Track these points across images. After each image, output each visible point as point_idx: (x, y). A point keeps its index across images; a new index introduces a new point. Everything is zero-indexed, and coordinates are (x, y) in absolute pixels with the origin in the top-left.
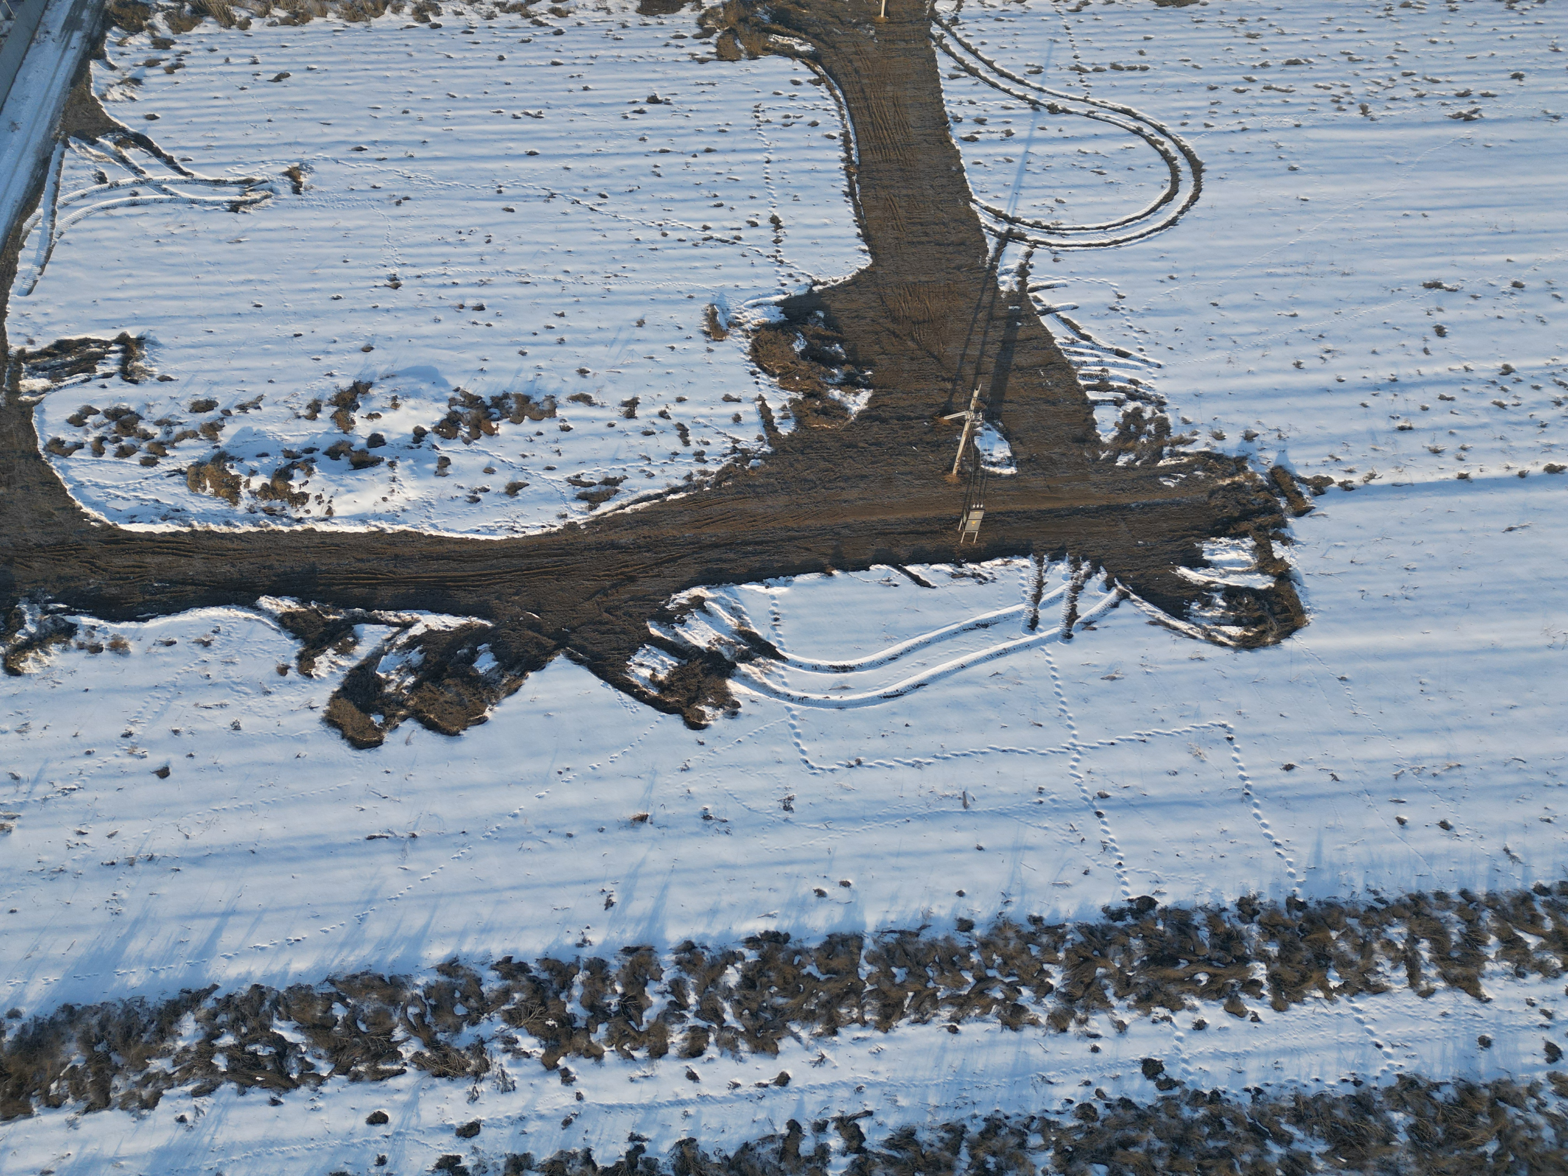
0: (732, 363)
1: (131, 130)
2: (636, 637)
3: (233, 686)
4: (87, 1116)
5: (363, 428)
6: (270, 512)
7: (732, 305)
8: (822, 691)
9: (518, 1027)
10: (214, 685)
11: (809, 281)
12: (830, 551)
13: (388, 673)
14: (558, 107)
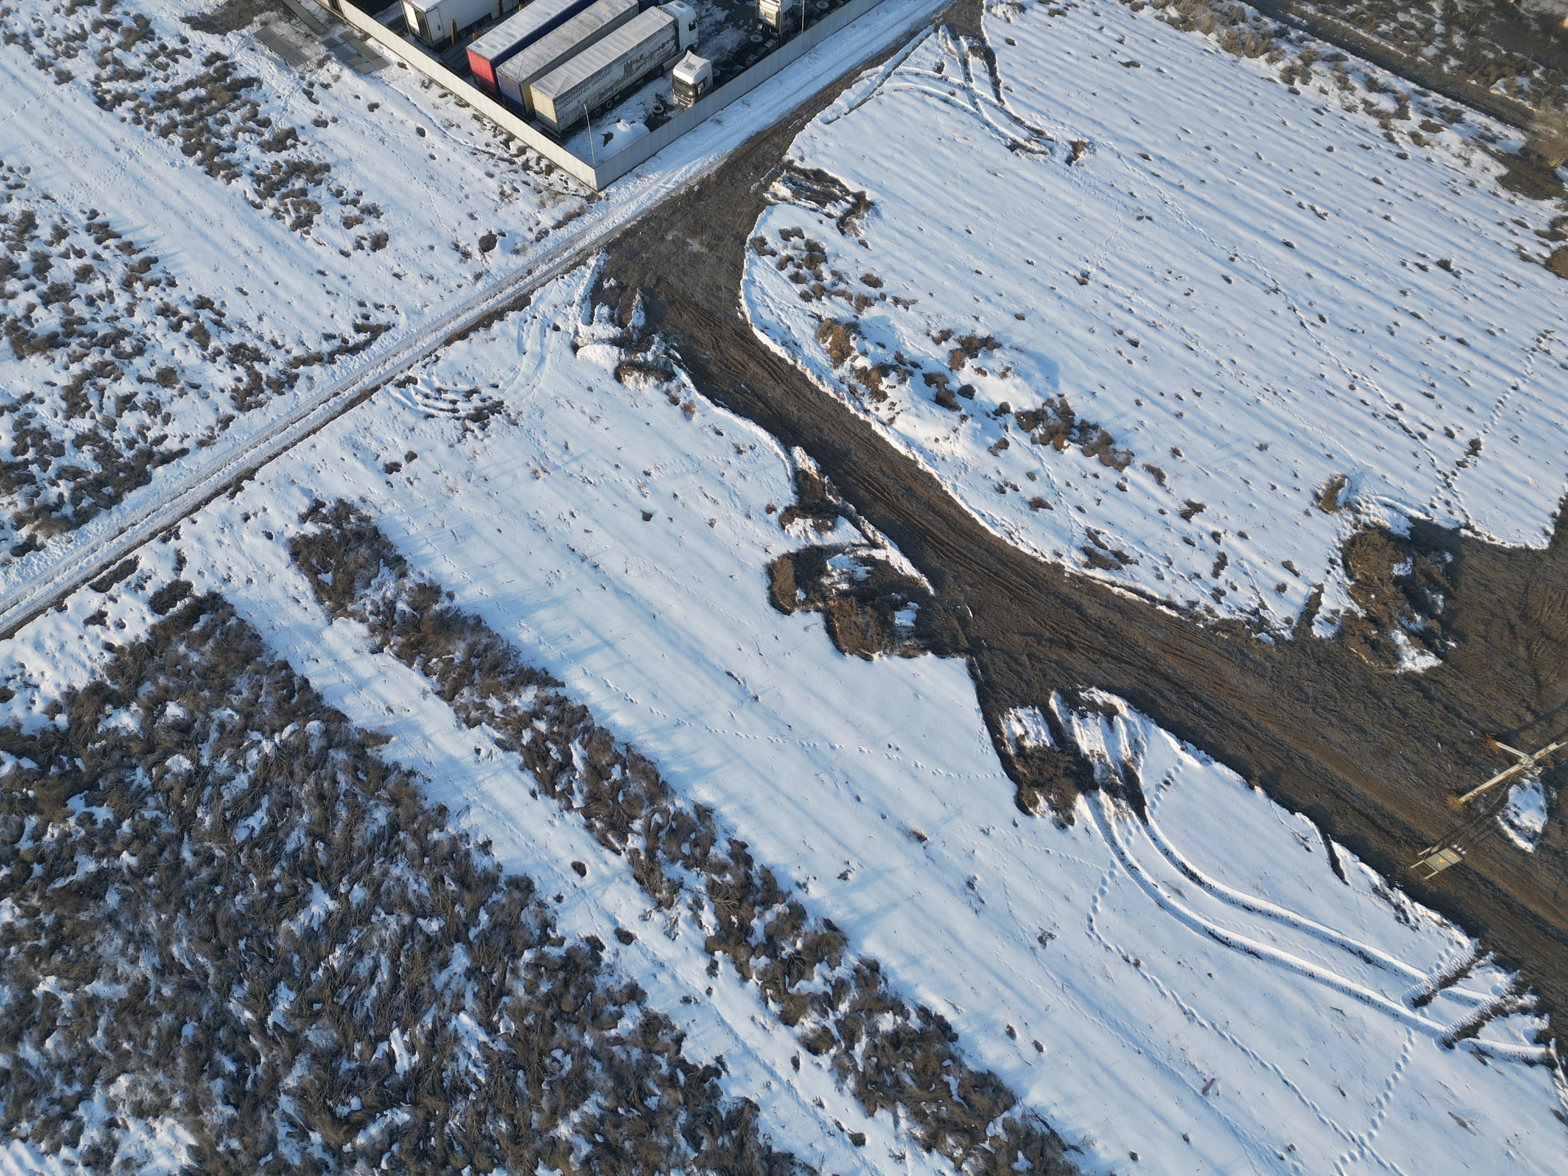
0: (1318, 538)
1: (989, 44)
2: (1035, 695)
3: (733, 494)
4: (435, 697)
5: (966, 375)
6: (852, 391)
7: (1365, 490)
8: (1156, 876)
9: (711, 899)
10: (722, 483)
11: (1463, 521)
12: (1269, 768)
13: (834, 568)
14: (1347, 218)
